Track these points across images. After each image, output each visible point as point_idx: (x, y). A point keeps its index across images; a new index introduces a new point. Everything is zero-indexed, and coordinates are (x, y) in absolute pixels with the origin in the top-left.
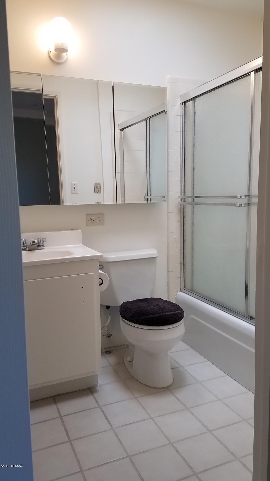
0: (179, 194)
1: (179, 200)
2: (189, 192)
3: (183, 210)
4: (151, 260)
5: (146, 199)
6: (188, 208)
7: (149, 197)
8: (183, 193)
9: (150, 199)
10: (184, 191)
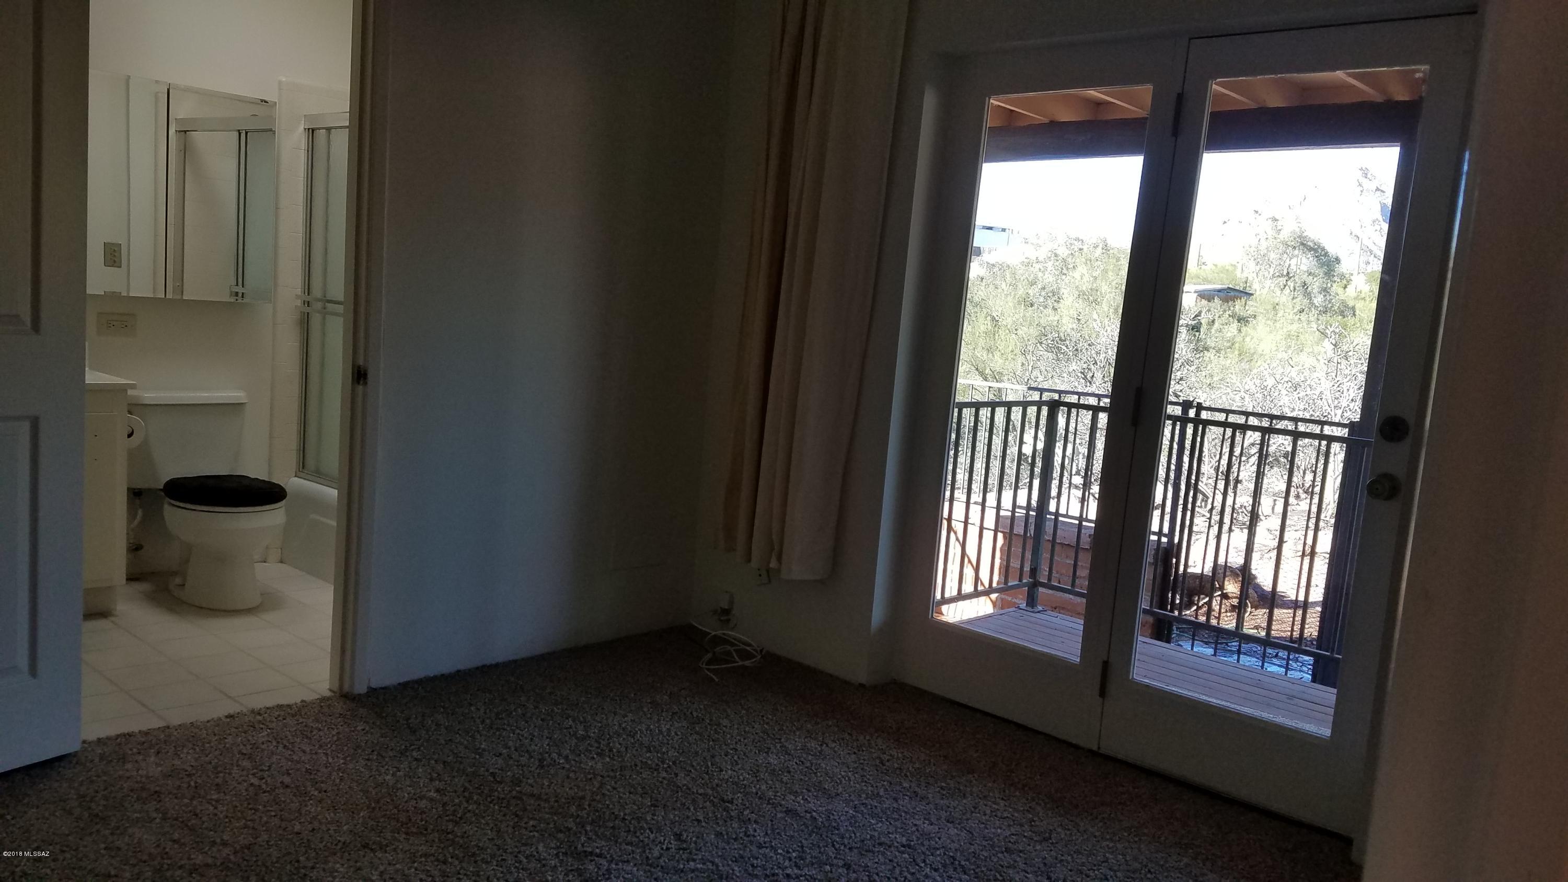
0: (299, 291)
1: (299, 303)
2: (317, 292)
3: (305, 322)
4: (236, 408)
5: (234, 294)
6: (316, 320)
7: (240, 290)
8: (306, 291)
9: (243, 293)
10: (308, 288)
